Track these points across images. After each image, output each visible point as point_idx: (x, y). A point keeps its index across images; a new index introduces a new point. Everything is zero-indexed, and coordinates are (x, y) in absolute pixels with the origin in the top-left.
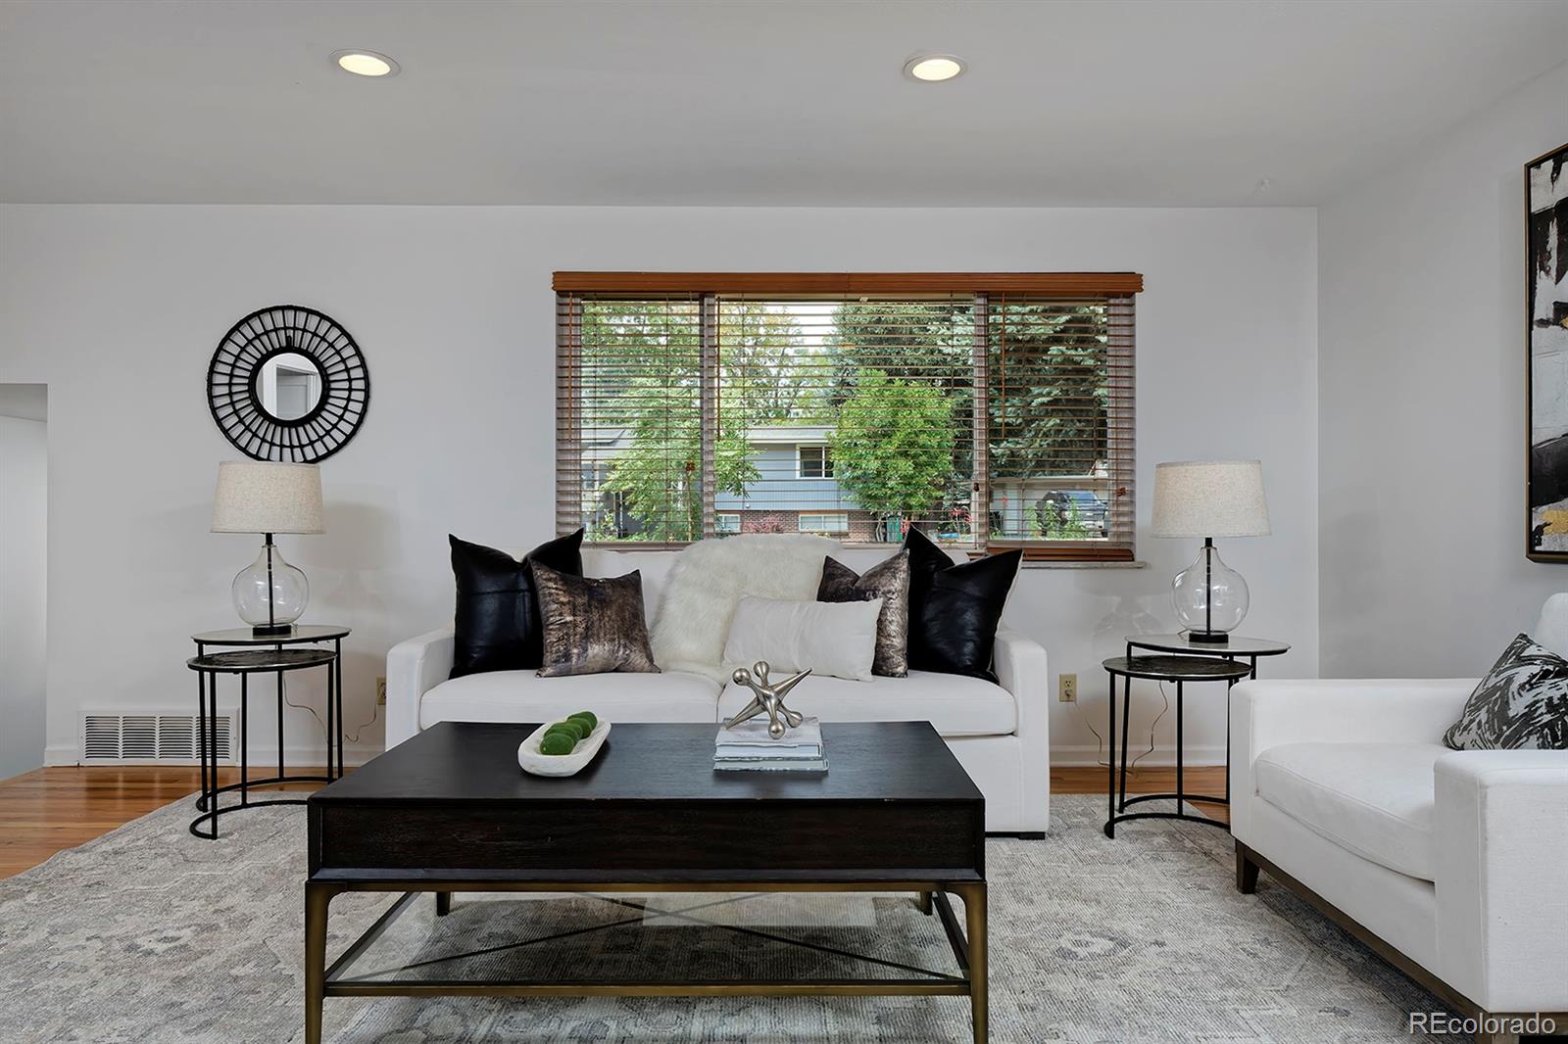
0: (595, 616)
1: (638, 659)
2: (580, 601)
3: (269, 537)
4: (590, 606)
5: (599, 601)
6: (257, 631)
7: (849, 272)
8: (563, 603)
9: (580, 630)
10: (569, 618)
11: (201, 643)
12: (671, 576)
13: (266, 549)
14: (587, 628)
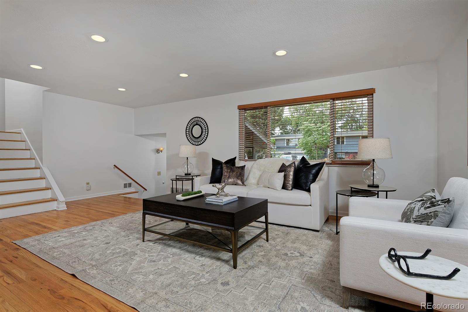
0: (231, 174)
1: (239, 182)
2: (229, 171)
3: (187, 158)
4: (230, 172)
5: (232, 171)
6: (186, 174)
7: (297, 98)
8: (225, 171)
9: (228, 176)
10: (226, 174)
11: (176, 176)
12: (252, 167)
13: (187, 160)
14: (229, 176)
